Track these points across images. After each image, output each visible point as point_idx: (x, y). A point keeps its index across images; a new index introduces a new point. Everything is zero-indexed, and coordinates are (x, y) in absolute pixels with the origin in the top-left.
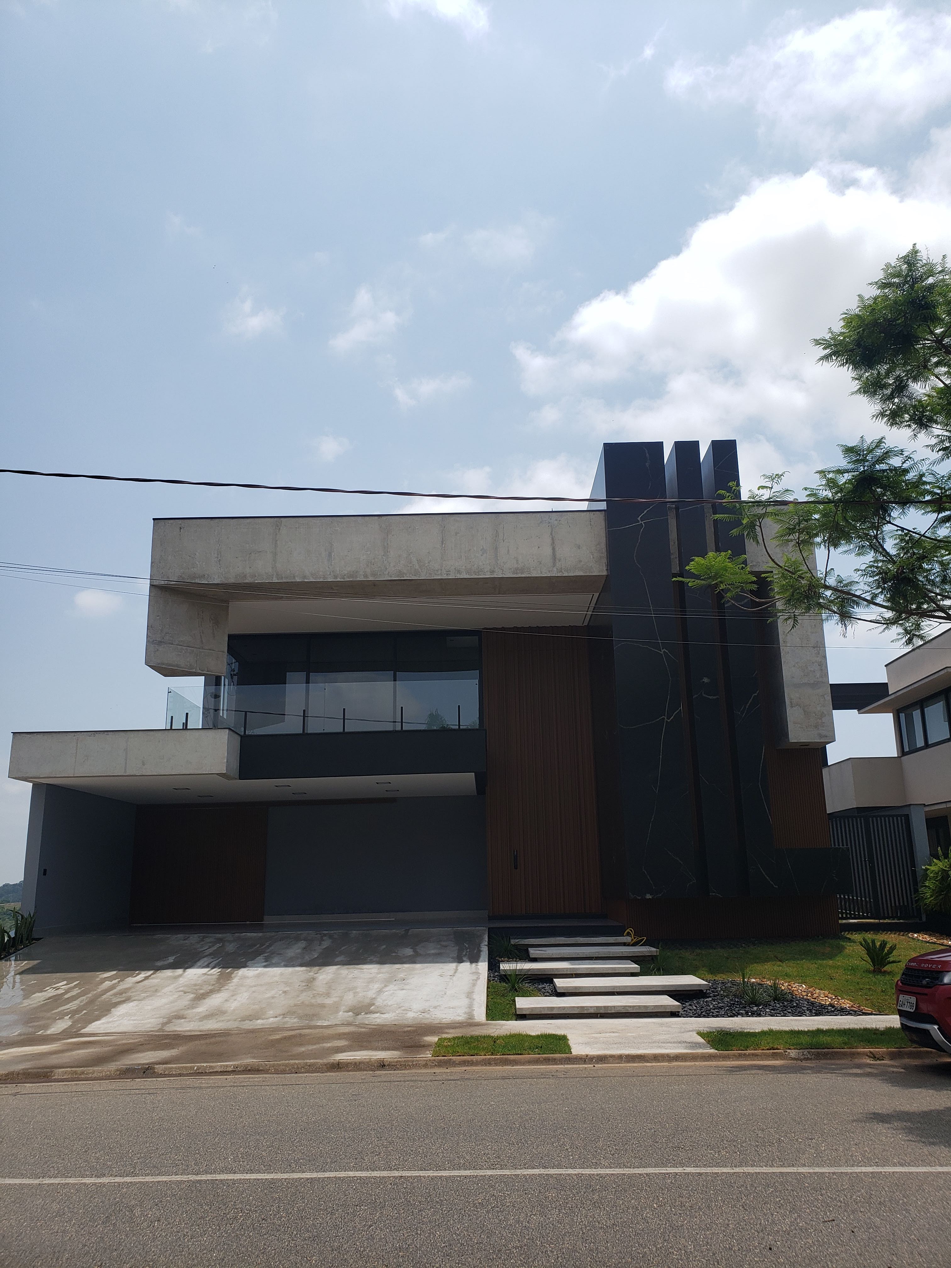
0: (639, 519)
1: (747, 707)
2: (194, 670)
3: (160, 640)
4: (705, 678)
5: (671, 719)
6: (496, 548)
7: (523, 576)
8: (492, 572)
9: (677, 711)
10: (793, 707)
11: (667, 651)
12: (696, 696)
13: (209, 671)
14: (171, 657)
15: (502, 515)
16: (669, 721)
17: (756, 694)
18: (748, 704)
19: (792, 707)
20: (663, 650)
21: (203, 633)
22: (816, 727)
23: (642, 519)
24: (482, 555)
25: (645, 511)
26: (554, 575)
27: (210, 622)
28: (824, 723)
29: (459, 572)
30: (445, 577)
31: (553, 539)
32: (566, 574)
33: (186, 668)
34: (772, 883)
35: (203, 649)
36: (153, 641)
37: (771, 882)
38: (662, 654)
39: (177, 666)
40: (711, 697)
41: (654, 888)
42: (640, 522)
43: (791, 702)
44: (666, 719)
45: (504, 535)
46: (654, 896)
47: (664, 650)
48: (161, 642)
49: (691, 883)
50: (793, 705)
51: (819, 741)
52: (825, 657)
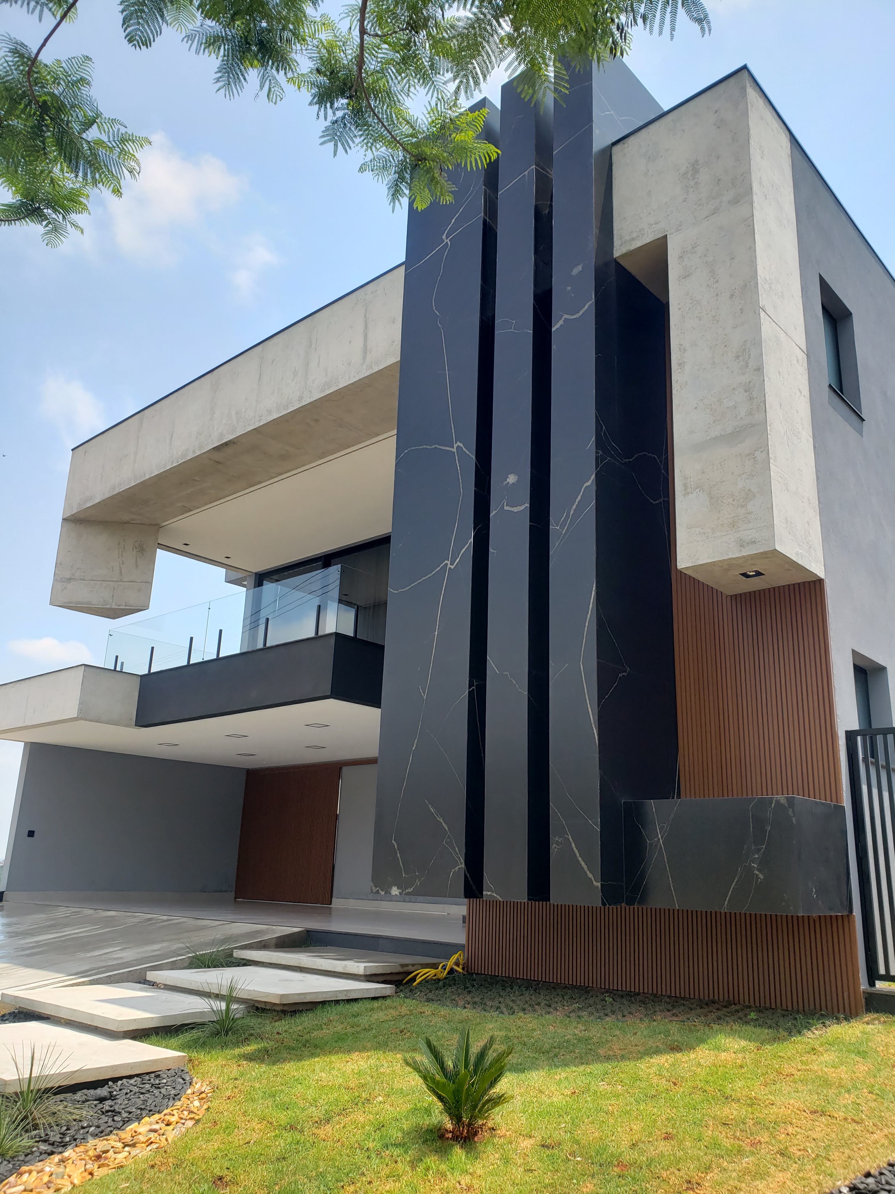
0: (444, 237)
1: (572, 512)
2: (108, 606)
3: (69, 577)
4: (509, 476)
5: (456, 563)
6: (308, 364)
7: (331, 391)
8: (300, 399)
9: (466, 547)
10: (688, 494)
11: (461, 445)
12: (494, 512)
13: (127, 606)
14: (83, 594)
15: (317, 314)
16: (452, 567)
17: (588, 484)
18: (574, 507)
19: (686, 494)
20: (456, 445)
21: (123, 564)
22: (733, 525)
23: (447, 239)
24: (293, 380)
25: (453, 221)
26: (363, 376)
27: (133, 549)
28: (751, 513)
29: (270, 412)
30: (257, 425)
31: (366, 322)
32: (376, 369)
33: (98, 605)
34: (590, 875)
35: (121, 581)
36: (61, 579)
37: (588, 872)
38: (454, 452)
39: (89, 603)
40: (515, 510)
41: (404, 875)
42: (446, 241)
43: (685, 486)
44: (449, 566)
45: (317, 341)
46: (403, 891)
47: (458, 443)
48: (70, 579)
49: (457, 868)
50: (689, 490)
51: (737, 555)
52: (759, 369)
